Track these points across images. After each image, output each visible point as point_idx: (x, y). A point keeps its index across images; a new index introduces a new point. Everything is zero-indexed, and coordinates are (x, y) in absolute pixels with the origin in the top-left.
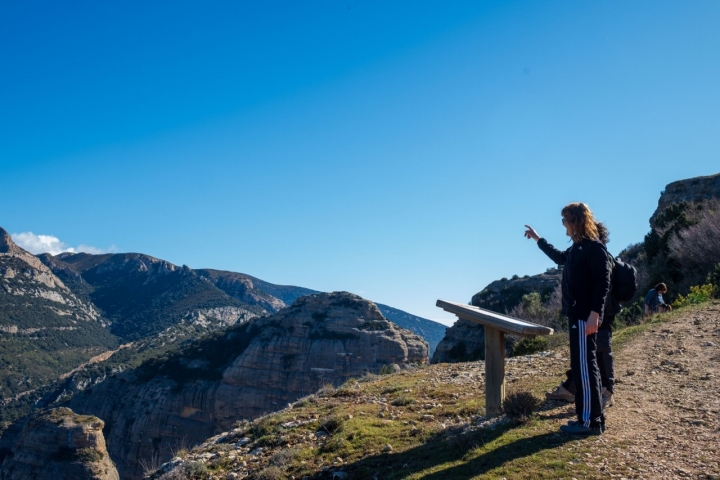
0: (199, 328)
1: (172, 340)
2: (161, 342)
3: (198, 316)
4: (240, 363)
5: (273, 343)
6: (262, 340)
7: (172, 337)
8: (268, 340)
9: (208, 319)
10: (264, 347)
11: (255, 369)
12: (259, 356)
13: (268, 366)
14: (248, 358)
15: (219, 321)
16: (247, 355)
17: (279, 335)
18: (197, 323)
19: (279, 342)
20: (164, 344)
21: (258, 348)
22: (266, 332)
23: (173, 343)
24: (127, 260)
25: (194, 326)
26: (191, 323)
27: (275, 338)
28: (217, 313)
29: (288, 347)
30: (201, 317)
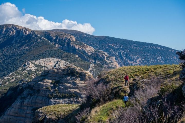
0: (30, 72)
1: (12, 80)
2: (6, 82)
3: (29, 64)
4: (8, 113)
5: (27, 100)
6: (22, 98)
7: (13, 79)
8: (25, 98)
9: (36, 66)
10: (21, 103)
11: (17, 117)
12: (19, 109)
13: (24, 115)
14: (13, 110)
15: (43, 67)
16: (13, 107)
17: (31, 95)
18: (29, 69)
19: (31, 100)
20: (7, 83)
21: (18, 104)
22: (25, 93)
23: (13, 82)
24: (5, 29)
25: (27, 71)
26: (25, 69)
27: (29, 97)
28: (41, 62)
29: (36, 102)
30: (31, 65)
